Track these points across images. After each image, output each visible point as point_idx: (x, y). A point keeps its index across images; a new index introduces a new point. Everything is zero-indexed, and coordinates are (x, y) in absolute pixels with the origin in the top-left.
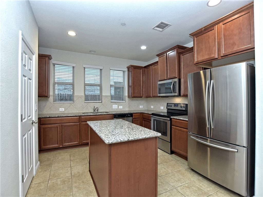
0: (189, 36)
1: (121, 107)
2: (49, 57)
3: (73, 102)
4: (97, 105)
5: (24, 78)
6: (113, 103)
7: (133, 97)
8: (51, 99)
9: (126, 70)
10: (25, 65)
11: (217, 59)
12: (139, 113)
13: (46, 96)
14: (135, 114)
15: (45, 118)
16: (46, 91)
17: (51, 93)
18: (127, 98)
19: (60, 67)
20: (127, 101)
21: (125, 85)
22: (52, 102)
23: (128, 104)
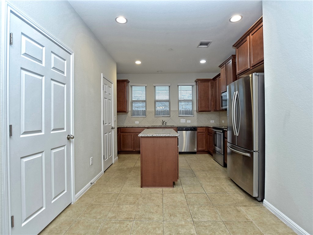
0: (232, 48)
1: (189, 121)
2: (126, 81)
3: (145, 116)
4: (165, 119)
5: (105, 99)
6: (181, 117)
7: (200, 111)
8: (129, 114)
9: (194, 84)
10: (106, 92)
11: (249, 70)
12: (205, 127)
13: (125, 112)
14: (199, 128)
15: (123, 128)
16: (125, 108)
17: (130, 110)
18: (195, 113)
19: (135, 88)
20: (196, 115)
21: (194, 100)
22: (130, 116)
23: (196, 118)
